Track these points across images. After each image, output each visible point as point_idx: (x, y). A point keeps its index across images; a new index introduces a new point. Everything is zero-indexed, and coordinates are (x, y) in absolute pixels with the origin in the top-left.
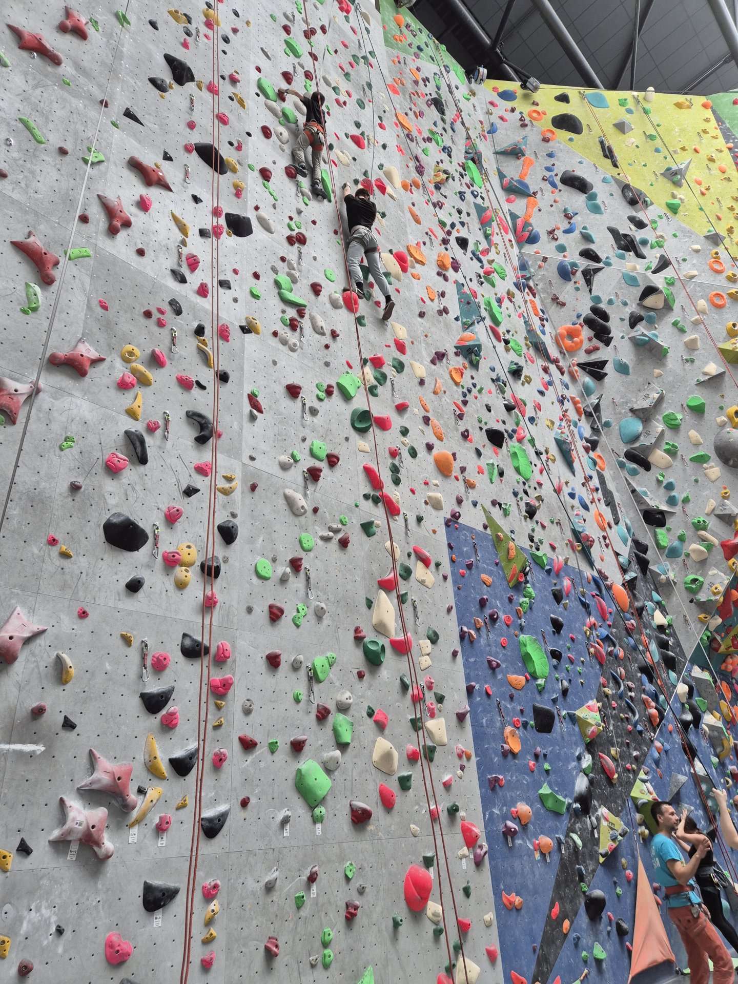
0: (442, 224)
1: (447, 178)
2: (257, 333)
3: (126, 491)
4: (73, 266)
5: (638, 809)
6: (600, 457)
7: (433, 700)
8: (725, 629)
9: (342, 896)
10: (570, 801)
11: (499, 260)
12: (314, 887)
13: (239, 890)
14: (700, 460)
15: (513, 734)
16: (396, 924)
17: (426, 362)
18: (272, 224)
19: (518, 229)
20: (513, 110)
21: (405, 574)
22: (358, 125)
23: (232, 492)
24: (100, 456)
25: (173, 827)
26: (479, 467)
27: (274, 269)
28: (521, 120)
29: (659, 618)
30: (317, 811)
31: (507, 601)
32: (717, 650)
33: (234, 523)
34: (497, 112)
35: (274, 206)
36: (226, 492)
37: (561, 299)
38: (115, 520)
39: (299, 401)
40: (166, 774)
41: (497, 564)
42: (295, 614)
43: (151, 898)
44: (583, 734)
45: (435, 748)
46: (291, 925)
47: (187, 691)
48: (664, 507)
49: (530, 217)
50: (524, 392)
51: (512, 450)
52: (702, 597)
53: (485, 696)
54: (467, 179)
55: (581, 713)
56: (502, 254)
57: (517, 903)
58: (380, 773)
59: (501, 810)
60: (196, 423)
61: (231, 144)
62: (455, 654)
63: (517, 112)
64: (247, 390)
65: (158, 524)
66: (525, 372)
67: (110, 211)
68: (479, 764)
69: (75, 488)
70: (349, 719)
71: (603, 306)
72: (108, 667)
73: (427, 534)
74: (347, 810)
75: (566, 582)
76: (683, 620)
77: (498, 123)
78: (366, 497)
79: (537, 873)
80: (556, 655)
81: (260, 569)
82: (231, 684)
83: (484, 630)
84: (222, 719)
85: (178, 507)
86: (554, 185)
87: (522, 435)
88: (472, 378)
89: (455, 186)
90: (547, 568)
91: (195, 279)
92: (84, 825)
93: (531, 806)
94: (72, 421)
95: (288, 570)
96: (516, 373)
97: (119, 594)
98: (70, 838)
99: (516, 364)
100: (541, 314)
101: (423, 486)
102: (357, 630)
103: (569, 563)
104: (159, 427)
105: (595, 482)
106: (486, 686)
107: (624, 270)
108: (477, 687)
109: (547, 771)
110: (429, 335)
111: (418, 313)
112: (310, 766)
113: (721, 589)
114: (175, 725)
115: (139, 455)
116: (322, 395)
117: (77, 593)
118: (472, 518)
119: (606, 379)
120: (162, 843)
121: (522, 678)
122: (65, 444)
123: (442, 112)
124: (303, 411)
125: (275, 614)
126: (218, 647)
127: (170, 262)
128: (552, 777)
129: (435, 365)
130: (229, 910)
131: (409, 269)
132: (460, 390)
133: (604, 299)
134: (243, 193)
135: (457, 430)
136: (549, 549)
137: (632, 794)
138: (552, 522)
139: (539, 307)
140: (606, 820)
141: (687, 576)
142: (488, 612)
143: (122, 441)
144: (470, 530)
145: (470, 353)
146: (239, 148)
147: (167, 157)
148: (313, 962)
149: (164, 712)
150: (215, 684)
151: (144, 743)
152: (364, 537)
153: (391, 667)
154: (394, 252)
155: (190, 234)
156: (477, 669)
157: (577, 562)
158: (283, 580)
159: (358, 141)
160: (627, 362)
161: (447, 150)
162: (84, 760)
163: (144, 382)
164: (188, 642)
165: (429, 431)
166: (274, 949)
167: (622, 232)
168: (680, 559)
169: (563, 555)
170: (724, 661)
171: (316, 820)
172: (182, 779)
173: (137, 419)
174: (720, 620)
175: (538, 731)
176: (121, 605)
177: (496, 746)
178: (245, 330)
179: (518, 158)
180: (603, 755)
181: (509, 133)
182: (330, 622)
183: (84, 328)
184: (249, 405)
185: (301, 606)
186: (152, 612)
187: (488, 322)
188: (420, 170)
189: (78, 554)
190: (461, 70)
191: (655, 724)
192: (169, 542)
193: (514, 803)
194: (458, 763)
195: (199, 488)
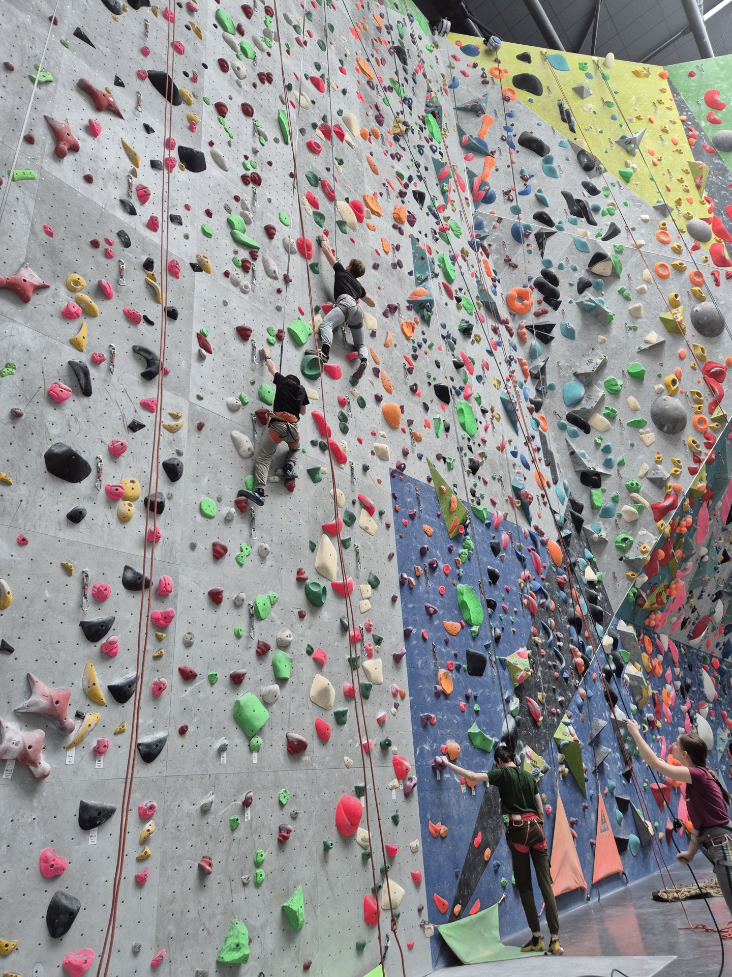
0: (400, 176)
1: (407, 130)
2: (208, 271)
3: (69, 421)
4: (16, 188)
5: (560, 749)
6: (543, 418)
7: (371, 641)
8: (650, 586)
9: (275, 820)
10: (497, 740)
11: (455, 217)
12: (249, 811)
13: (175, 811)
14: (637, 425)
15: (446, 677)
16: (327, 848)
17: (378, 315)
18: (228, 163)
19: (475, 188)
20: (475, 66)
21: (349, 521)
22: (318, 67)
23: (178, 430)
24: (42, 384)
25: (111, 751)
26: (426, 421)
27: (228, 209)
28: (482, 76)
29: (590, 574)
30: (254, 741)
31: (447, 551)
32: (641, 606)
33: (179, 461)
34: (460, 66)
35: (229, 144)
36: (172, 430)
37: (513, 261)
38: (57, 450)
39: (249, 344)
40: (105, 700)
41: (439, 516)
42: (238, 553)
43: (87, 817)
44: (512, 679)
45: (371, 686)
46: (225, 845)
47: (128, 622)
48: (600, 469)
49: (487, 176)
50: (475, 351)
51: (459, 407)
52: (631, 555)
53: (421, 640)
54: (426, 133)
55: (512, 659)
56: (457, 211)
57: (442, 832)
58: (316, 708)
59: (431, 746)
60: (143, 359)
61: (186, 74)
62: (394, 599)
63: (479, 68)
64: (196, 329)
65: (101, 457)
66: (475, 331)
67: (57, 134)
68: (412, 704)
69: (16, 415)
70: (288, 655)
71: (553, 270)
72: (47, 595)
73: (372, 483)
74: (284, 740)
75: (504, 536)
76: (612, 577)
77: (460, 77)
78: (313, 443)
79: (462, 804)
80: (491, 604)
81: (204, 508)
82: (172, 617)
83: (423, 578)
84: (163, 650)
85: (122, 441)
86: (512, 146)
87: (469, 392)
88: (423, 333)
89: (415, 139)
90: (487, 522)
91: (145, 212)
92: (21, 745)
93: (460, 744)
94: (14, 347)
95: (233, 510)
96: (466, 331)
97: (60, 524)
98: (6, 757)
99: (467, 322)
100: (493, 275)
101: (370, 436)
102: (300, 572)
103: (508, 519)
104: (104, 360)
105: (537, 442)
106: (423, 631)
107: (575, 236)
108: (414, 631)
109: (477, 712)
110: (382, 287)
111: (372, 265)
112: (249, 699)
113: (649, 548)
114: (116, 654)
115: (83, 386)
116: (273, 339)
117: (17, 520)
118: (417, 471)
119: (553, 343)
120: (100, 765)
121: (458, 625)
122: (5, 370)
123: (404, 61)
124: (253, 354)
125: (219, 552)
126: (160, 581)
127: (118, 192)
128: (481, 718)
129: (387, 317)
130: (164, 831)
131: (365, 219)
132: (411, 345)
133: (555, 263)
134: (198, 127)
135: (406, 384)
136: (490, 504)
137: (556, 736)
138: (494, 479)
139: (492, 268)
140: (530, 758)
141: (618, 535)
142: (428, 560)
143: (64, 371)
144: (415, 482)
145: (422, 308)
146: (194, 79)
147: (119, 83)
148: (245, 881)
149: (103, 641)
150: (156, 616)
151: (82, 670)
152: (310, 482)
153: (332, 608)
154: (350, 200)
155: (140, 164)
156: (415, 615)
157: (516, 518)
158: (228, 520)
159: (317, 83)
160: (574, 327)
161: (407, 101)
162: (21, 684)
163: (90, 313)
164: (129, 575)
165: (378, 382)
166: (208, 867)
167: (575, 197)
168: (612, 520)
169: (503, 510)
170: (648, 617)
171: (252, 749)
172: (120, 706)
173: (81, 351)
174: (646, 578)
175: (470, 674)
176: (61, 535)
177: (429, 686)
178: (196, 268)
179: (478, 116)
180: (530, 699)
181: (470, 89)
182: (274, 563)
183: (27, 252)
184: (197, 344)
185: (244, 546)
186: (93, 543)
187: (441, 279)
188: (380, 120)
189: (18, 482)
190: (424, 21)
191: (580, 672)
192: (113, 476)
193: (444, 741)
194: (393, 701)
195: (144, 423)
